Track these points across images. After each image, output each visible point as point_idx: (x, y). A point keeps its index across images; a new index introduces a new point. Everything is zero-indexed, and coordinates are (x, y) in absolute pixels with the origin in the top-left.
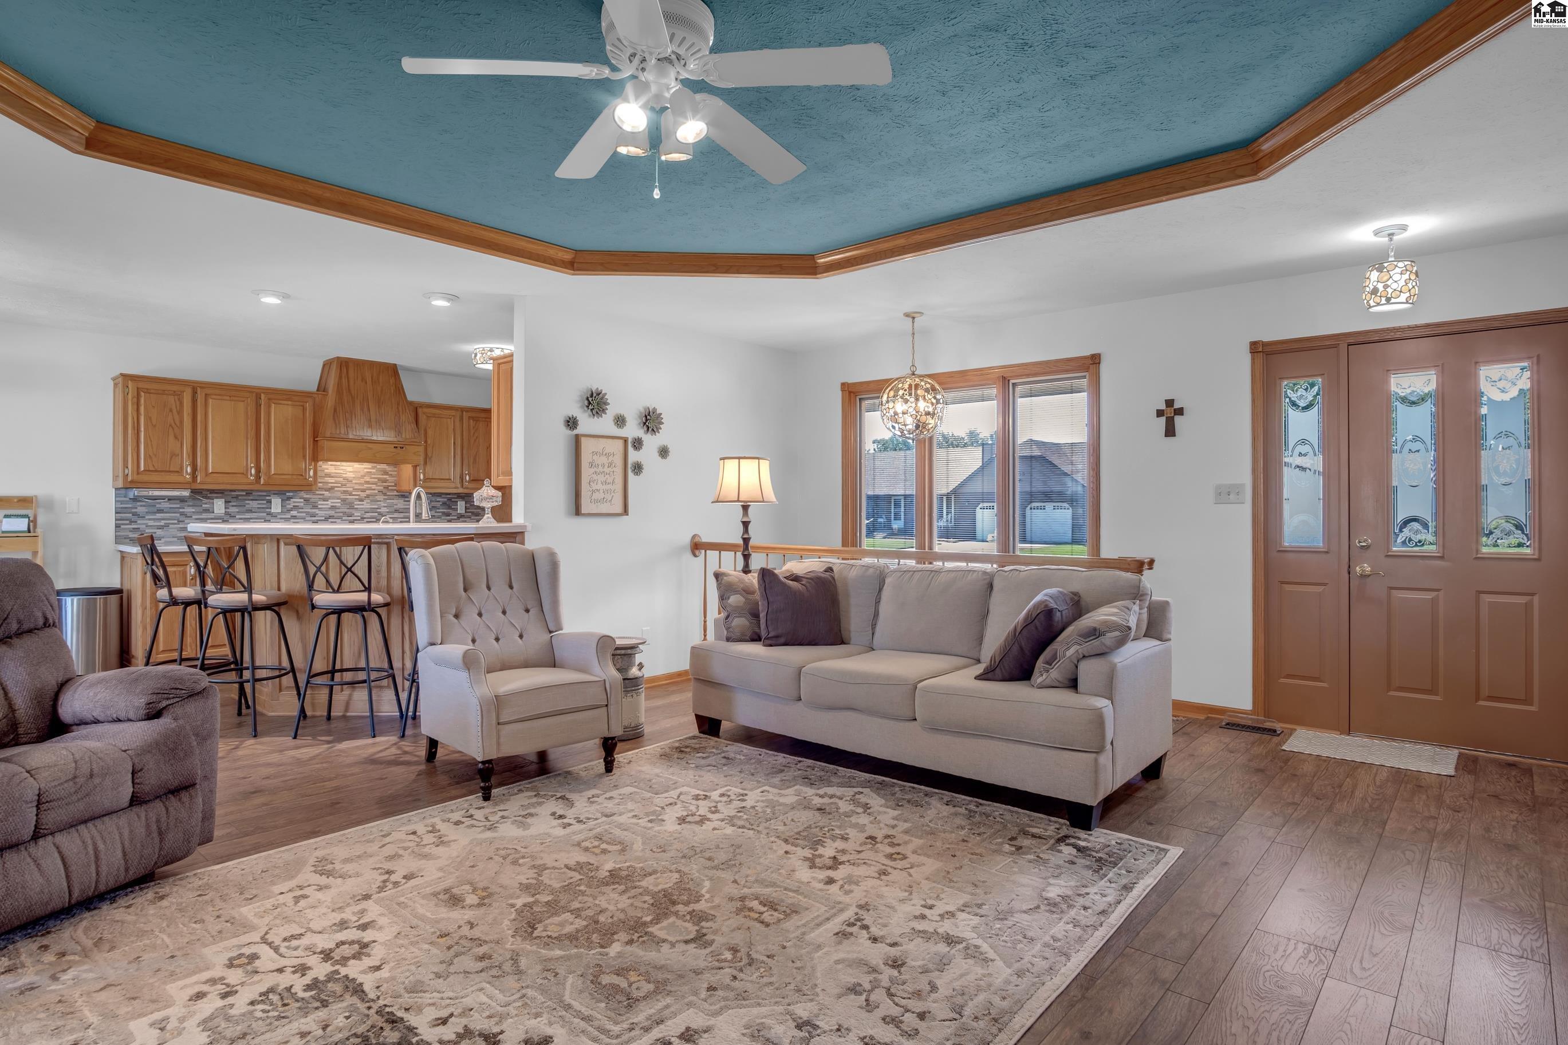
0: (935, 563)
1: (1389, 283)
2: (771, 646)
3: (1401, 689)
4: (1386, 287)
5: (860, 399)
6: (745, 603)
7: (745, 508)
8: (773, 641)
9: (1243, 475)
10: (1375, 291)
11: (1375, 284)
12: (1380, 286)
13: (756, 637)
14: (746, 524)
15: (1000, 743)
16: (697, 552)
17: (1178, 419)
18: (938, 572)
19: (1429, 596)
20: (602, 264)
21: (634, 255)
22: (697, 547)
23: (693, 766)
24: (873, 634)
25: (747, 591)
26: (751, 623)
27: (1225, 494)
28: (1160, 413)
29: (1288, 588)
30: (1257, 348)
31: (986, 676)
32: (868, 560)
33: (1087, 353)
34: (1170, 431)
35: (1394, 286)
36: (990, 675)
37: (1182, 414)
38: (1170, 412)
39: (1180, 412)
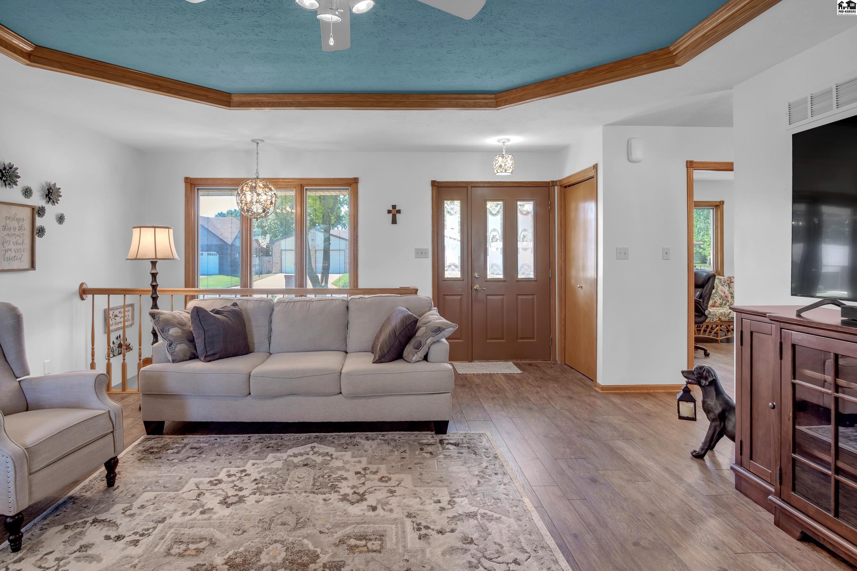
0: (308, 296)
1: (506, 163)
2: (210, 361)
3: (491, 339)
4: (505, 165)
5: (197, 189)
6: (182, 333)
7: (154, 264)
8: (210, 358)
9: (428, 245)
10: (501, 166)
11: (501, 163)
12: (503, 164)
13: (193, 357)
14: (154, 275)
15: (397, 397)
16: (84, 296)
17: (398, 215)
18: (311, 301)
19: (501, 297)
20: (59, 62)
21: (93, 63)
22: (84, 292)
23: (176, 461)
24: (270, 343)
25: (181, 324)
26: (189, 347)
27: (420, 253)
28: (389, 212)
29: (447, 297)
30: (435, 184)
31: (379, 360)
32: (256, 296)
33: (352, 177)
34: (394, 221)
35: (508, 165)
36: (383, 360)
37: (400, 213)
38: (394, 212)
39: (399, 212)
